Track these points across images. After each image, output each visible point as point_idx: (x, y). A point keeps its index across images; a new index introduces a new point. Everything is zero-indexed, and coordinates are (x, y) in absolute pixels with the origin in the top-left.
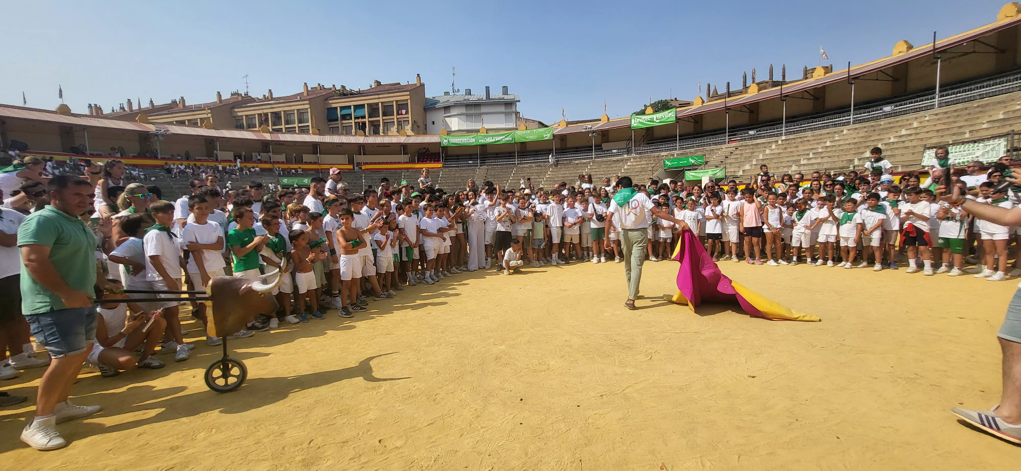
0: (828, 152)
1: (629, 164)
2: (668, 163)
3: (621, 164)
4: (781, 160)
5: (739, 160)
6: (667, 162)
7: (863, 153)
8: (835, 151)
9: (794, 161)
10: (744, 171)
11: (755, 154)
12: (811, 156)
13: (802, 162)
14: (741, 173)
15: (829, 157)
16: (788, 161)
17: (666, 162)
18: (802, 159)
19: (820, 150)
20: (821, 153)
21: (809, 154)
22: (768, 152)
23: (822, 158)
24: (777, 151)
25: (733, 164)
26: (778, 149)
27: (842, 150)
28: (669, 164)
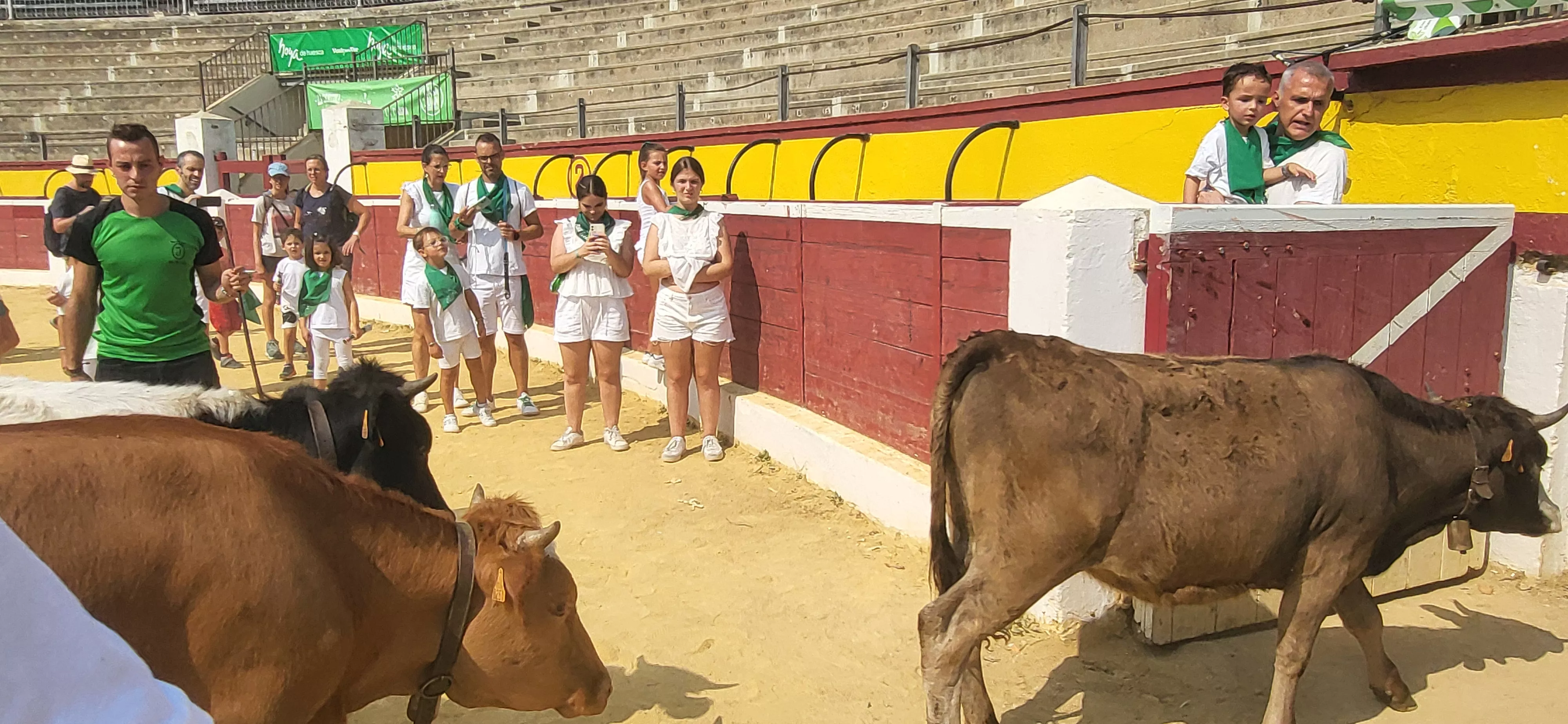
0: (838, 24)
1: (155, 48)
2: (287, 51)
3: (120, 48)
4: (680, 55)
5: (549, 52)
6: (284, 49)
7: (956, 27)
8: (864, 19)
9: (720, 59)
10: (542, 97)
11: (608, 32)
12: (782, 39)
13: (747, 63)
14: (532, 105)
15: (840, 42)
16: (699, 60)
17: (281, 45)
18: (747, 51)
19: (815, 19)
20: (817, 28)
21: (772, 34)
22: (650, 23)
23: (816, 45)
24: (680, 22)
25: (521, 69)
26: (683, 13)
27: (888, 16)
28: (293, 55)
